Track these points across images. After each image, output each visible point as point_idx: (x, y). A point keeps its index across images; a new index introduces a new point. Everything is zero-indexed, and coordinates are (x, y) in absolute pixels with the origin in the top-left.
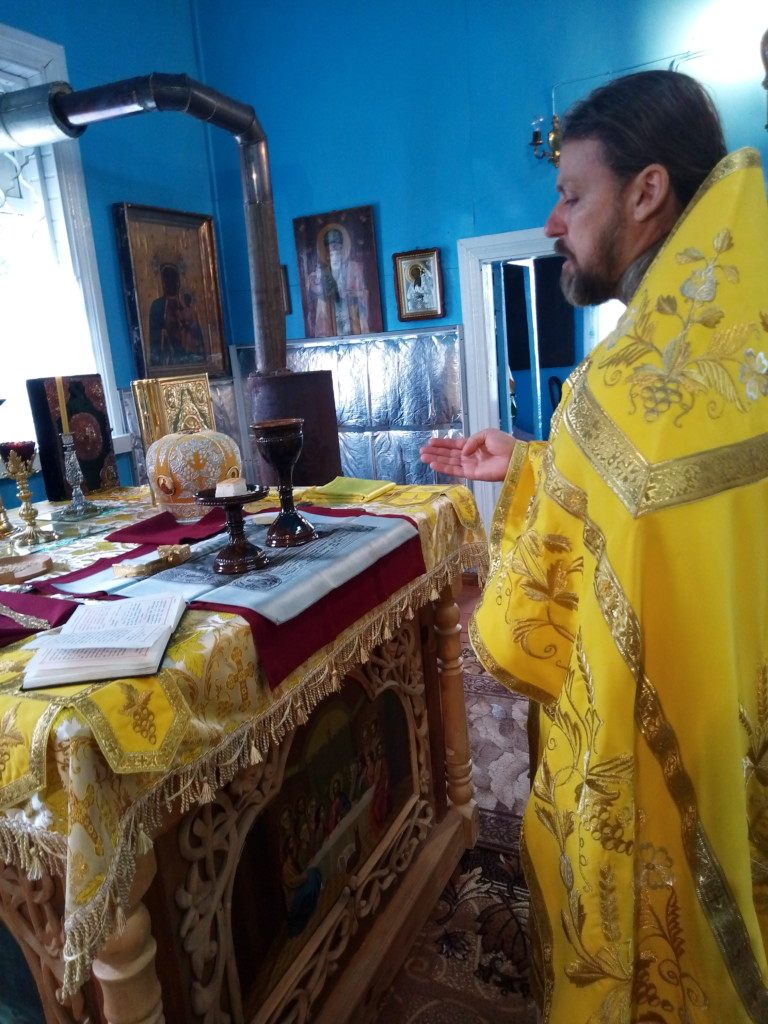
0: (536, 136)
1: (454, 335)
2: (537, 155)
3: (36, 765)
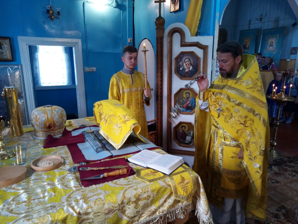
0: (48, 11)
1: (18, 68)
2: (48, 16)
3: (194, 185)
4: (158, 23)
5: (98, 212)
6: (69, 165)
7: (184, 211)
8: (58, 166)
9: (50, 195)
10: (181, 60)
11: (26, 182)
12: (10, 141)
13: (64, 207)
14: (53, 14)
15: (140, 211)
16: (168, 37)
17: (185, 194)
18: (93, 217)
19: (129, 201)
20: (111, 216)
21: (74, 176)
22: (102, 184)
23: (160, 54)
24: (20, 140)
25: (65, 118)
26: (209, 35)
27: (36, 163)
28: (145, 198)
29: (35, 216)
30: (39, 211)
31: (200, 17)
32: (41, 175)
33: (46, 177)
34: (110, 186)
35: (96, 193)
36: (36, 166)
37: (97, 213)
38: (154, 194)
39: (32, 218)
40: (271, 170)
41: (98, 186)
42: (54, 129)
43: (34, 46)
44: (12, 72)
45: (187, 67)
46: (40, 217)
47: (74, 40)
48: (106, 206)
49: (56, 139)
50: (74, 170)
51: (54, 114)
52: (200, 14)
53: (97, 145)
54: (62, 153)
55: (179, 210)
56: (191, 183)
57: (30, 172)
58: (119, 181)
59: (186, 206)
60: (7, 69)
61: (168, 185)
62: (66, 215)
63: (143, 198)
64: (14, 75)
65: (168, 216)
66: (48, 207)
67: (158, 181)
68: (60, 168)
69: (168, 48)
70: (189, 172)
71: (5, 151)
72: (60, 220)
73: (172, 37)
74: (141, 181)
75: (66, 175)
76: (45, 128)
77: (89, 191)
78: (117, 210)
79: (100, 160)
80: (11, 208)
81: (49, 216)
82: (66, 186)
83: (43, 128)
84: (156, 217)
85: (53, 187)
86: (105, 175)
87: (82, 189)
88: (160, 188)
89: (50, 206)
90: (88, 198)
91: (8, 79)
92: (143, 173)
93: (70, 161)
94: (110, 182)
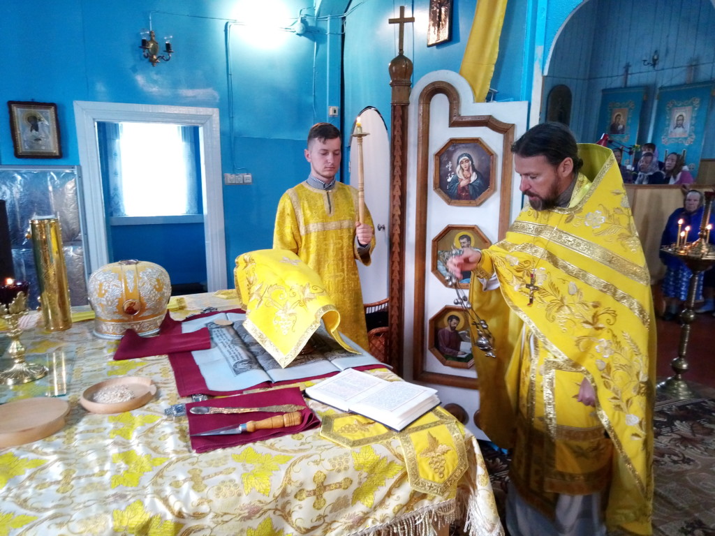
0: (144, 43)
1: (72, 173)
2: (144, 55)
3: (462, 457)
4: (396, 70)
5: (225, 514)
6: (169, 401)
7: (436, 520)
8: (141, 402)
9: (116, 468)
10: (450, 158)
11: (65, 437)
12: (40, 343)
13: (145, 497)
14: (155, 50)
15: (326, 516)
16: (419, 103)
17: (437, 479)
18: (213, 525)
19: (300, 491)
20: (255, 523)
21: (176, 428)
22: (239, 446)
23: (400, 143)
24: (62, 339)
25: (167, 290)
26: (517, 99)
27: (91, 394)
28: (339, 486)
29: (76, 515)
30: (87, 504)
31: (496, 56)
32: (101, 422)
33: (112, 426)
34: (256, 452)
35: (222, 468)
36: (91, 399)
37: (222, 516)
38: (362, 477)
39: (69, 521)
40: (672, 432)
41: (229, 451)
42: (141, 315)
43: (112, 124)
44: (57, 182)
45: (464, 175)
46: (88, 518)
47: (202, 111)
48: (245, 500)
49: (145, 340)
50: (177, 412)
51: (141, 280)
52: (497, 50)
53: (236, 356)
54: (156, 373)
55: (423, 517)
56: (453, 453)
57: (75, 413)
58: (280, 441)
59: (441, 508)
60: (46, 177)
61: (396, 455)
62: (147, 517)
63: (336, 484)
64: (63, 190)
65: (395, 531)
66: (108, 497)
67: (373, 444)
68: (146, 407)
69: (419, 129)
70: (449, 425)
71: (25, 364)
72: (133, 529)
73: (429, 104)
74: (331, 443)
75: (158, 424)
76: (119, 313)
77: (206, 462)
78: (270, 509)
79: (241, 391)
80: (24, 496)
81: (109, 517)
82: (155, 449)
83: (115, 313)
84: (366, 533)
85: (125, 450)
86: (249, 425)
87: (190, 457)
88: (378, 463)
89: (113, 495)
90: (203, 478)
91: (48, 198)
92: (338, 424)
93: (171, 391)
94: (258, 444)
